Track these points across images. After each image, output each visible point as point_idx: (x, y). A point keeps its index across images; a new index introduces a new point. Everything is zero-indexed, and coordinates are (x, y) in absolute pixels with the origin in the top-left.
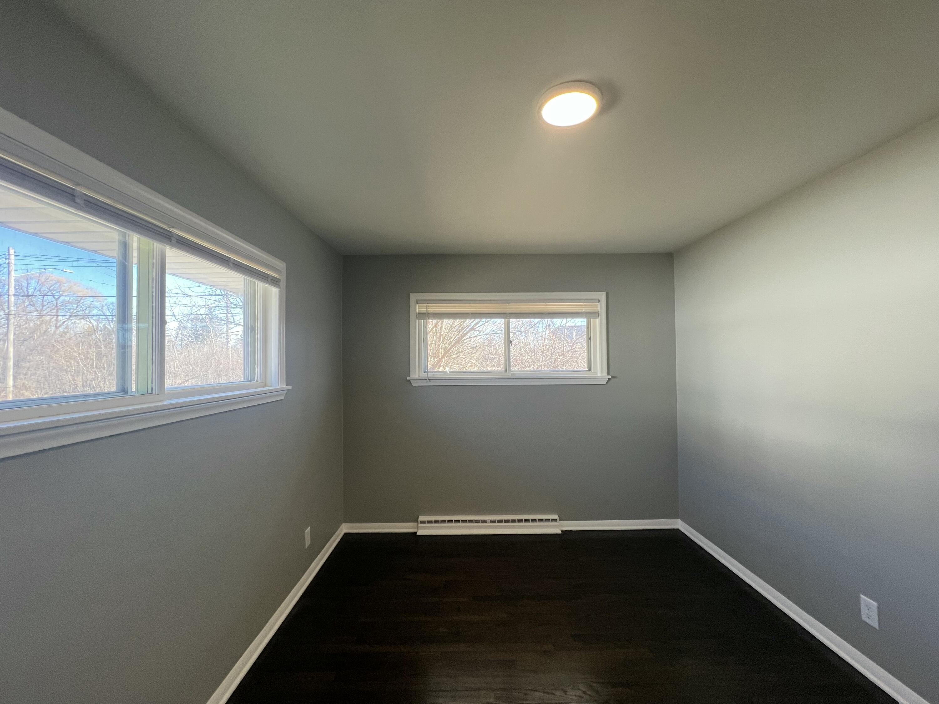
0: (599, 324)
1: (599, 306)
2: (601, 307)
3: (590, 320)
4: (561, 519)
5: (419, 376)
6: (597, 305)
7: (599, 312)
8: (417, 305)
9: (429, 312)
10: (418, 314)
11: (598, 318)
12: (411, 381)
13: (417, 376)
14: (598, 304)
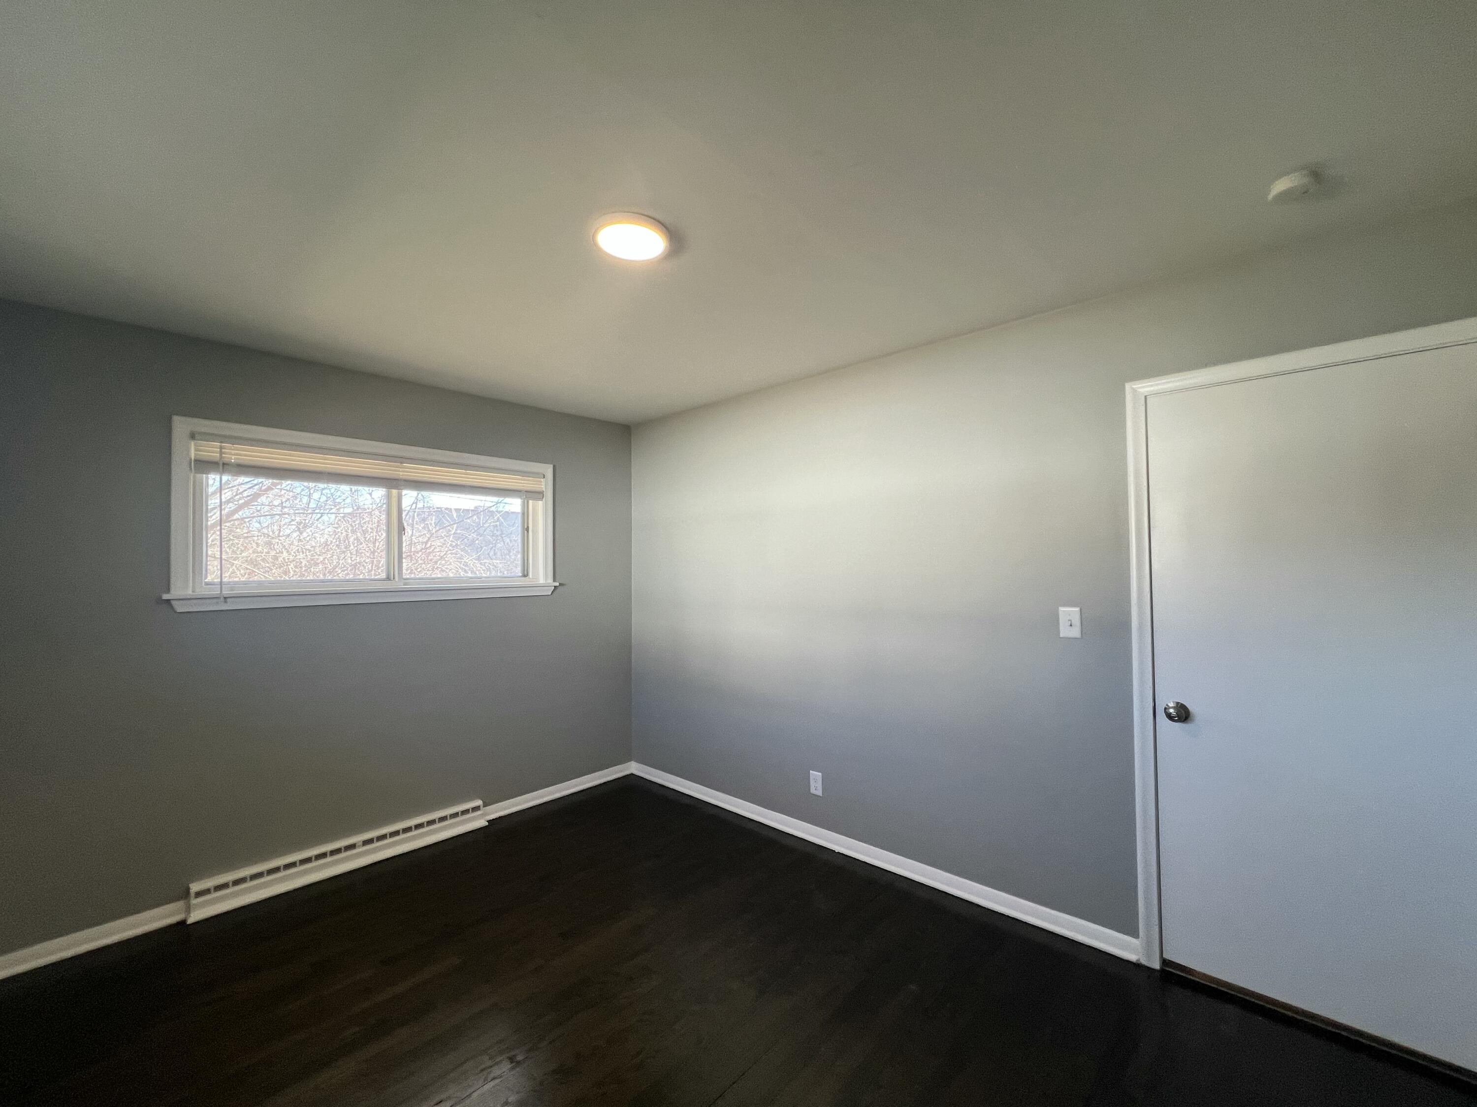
0: (541, 510)
1: (543, 483)
2: (546, 485)
3: (528, 502)
4: (485, 805)
5: (193, 592)
6: (541, 482)
7: (543, 492)
8: (193, 443)
9: (226, 460)
10: (196, 460)
11: (542, 501)
12: (172, 601)
13: (190, 592)
14: (542, 480)
